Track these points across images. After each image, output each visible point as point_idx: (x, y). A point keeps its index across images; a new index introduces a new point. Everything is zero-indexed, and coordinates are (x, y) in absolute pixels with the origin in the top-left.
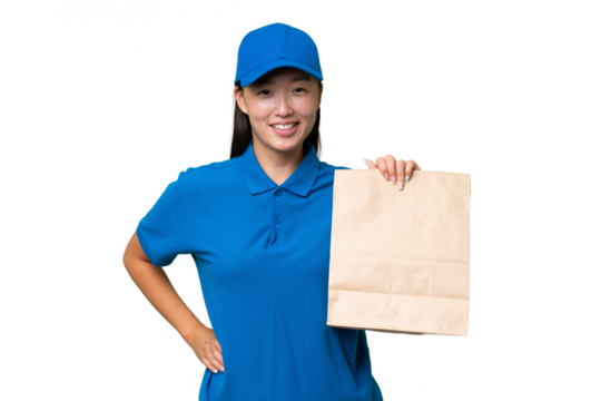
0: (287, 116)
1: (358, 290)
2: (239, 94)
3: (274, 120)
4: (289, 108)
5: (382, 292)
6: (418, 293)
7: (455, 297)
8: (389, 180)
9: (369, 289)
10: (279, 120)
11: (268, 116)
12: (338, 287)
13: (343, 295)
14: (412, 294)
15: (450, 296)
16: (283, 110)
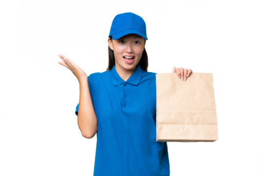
0: (131, 53)
1: (170, 124)
2: (110, 41)
3: (125, 54)
4: (132, 50)
5: (181, 124)
6: (196, 124)
7: (211, 124)
8: (180, 78)
9: (175, 123)
10: (127, 54)
11: (123, 53)
12: (162, 123)
13: (165, 126)
14: (193, 124)
15: (209, 124)
16: (129, 50)
